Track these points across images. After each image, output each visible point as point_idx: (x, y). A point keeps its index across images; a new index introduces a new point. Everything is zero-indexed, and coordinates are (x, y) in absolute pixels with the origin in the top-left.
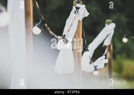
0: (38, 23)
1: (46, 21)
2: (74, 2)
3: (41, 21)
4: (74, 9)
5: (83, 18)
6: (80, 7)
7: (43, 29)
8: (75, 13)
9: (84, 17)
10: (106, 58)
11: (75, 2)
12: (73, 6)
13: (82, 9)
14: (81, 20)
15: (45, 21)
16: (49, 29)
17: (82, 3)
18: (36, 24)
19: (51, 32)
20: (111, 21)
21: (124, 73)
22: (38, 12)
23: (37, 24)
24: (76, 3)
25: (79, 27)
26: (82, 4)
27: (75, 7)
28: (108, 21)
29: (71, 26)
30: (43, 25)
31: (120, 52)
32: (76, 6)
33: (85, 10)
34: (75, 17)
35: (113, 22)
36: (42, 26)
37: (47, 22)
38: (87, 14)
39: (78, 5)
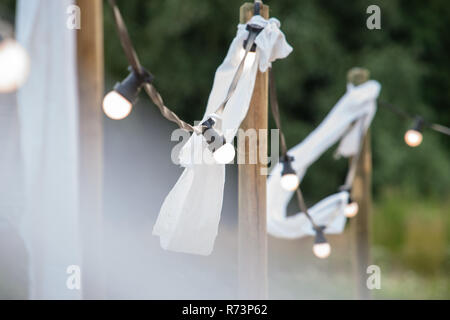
0: (121, 81)
1: (150, 73)
2: (242, 8)
3: (131, 76)
4: (242, 32)
5: (273, 63)
6: (262, 25)
7: (137, 100)
8: (245, 47)
9: (274, 60)
10: (350, 201)
11: (246, 10)
12: (238, 22)
13: (270, 34)
14: (264, 69)
15: (146, 75)
16: (159, 100)
17: (270, 13)
18: (114, 84)
19: (166, 111)
20: (365, 73)
21: (409, 250)
22: (123, 44)
23: (117, 85)
24: (250, 13)
25: (260, 93)
26: (270, 17)
27: (245, 26)
28: (355, 72)
29: (232, 88)
30: (139, 89)
31: (397, 180)
32: (249, 23)
33: (280, 37)
34: (244, 59)
35: (372, 77)
36: (136, 90)
37: (152, 76)
38: (286, 50)
39: (256, 20)
